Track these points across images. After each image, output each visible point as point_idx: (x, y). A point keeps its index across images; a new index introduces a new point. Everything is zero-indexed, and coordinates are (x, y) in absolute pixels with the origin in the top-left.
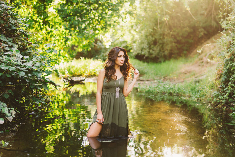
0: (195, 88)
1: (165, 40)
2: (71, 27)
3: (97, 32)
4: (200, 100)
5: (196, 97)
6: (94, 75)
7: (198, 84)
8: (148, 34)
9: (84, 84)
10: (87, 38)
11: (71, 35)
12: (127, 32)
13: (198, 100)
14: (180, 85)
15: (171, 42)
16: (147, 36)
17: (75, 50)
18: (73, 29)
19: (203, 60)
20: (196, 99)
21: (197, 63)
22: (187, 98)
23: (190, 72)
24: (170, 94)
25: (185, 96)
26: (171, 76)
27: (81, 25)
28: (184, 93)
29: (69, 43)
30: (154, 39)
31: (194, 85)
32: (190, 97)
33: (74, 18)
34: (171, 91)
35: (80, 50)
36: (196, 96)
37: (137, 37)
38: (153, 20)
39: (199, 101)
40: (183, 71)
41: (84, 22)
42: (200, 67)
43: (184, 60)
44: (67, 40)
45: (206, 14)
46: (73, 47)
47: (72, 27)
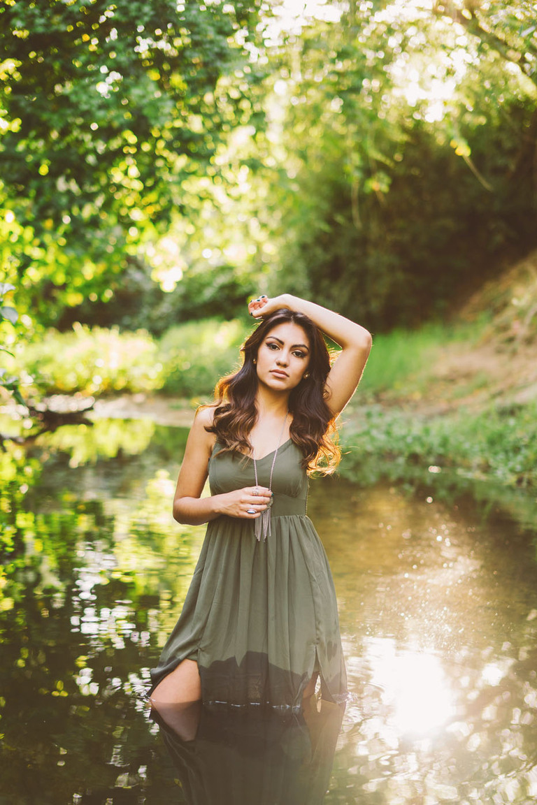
0: (501, 436)
1: (371, 262)
2: (42, 215)
3: (133, 232)
4: (529, 483)
5: (512, 471)
6: (127, 391)
7: (512, 422)
8: (309, 240)
9: (89, 424)
10: (96, 258)
11: (42, 246)
12: (237, 235)
13: (520, 481)
14: (447, 425)
15: (392, 269)
16: (304, 247)
17: (54, 300)
18: (49, 224)
19: (510, 333)
20: (512, 479)
21: (488, 341)
22: (477, 475)
23: (468, 376)
24: (414, 458)
25: (469, 468)
26: (401, 389)
27: (81, 208)
28: (464, 455)
29: (34, 275)
30: (328, 257)
31: (496, 426)
32: (487, 468)
33: (54, 186)
34: (418, 449)
35: (73, 299)
36: (511, 464)
37: (271, 249)
38: (325, 189)
39: (524, 484)
40: (442, 369)
41: (90, 197)
42: (505, 358)
43: (438, 330)
44: (26, 262)
45: (512, 167)
46: (48, 290)
47: (46, 218)
